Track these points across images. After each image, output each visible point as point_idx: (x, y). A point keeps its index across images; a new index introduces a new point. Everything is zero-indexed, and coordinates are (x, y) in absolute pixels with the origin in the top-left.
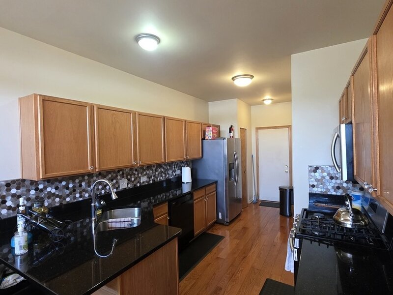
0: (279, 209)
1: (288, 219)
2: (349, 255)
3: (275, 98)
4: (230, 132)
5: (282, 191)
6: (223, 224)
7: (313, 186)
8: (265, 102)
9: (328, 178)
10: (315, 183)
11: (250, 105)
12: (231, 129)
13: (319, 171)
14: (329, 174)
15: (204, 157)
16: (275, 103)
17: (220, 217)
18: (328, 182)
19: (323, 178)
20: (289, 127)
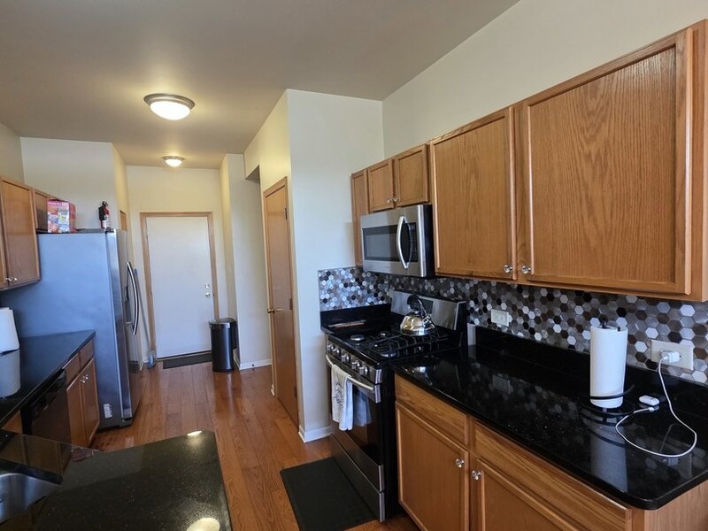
0: (210, 364)
1: (230, 376)
3: (190, 158)
4: (102, 218)
5: (216, 330)
6: (117, 428)
7: (325, 301)
8: (169, 162)
9: (341, 286)
10: (327, 296)
11: (126, 163)
12: (103, 212)
13: (331, 277)
14: (342, 280)
15: (45, 279)
16: (188, 166)
17: (108, 414)
18: (343, 290)
19: (336, 287)
20: (207, 214)
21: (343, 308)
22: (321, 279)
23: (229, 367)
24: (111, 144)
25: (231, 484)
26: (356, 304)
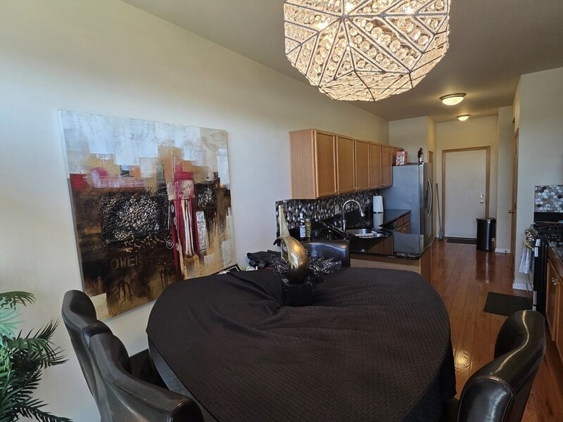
3: (473, 114)
4: (419, 157)
7: (539, 206)
8: (460, 119)
9: (556, 197)
10: (542, 203)
11: (436, 122)
12: (420, 153)
13: (546, 191)
14: (557, 193)
16: (471, 118)
18: (556, 200)
19: (551, 197)
20: (487, 148)
21: (556, 211)
22: (536, 192)
23: (488, 249)
24: (426, 117)
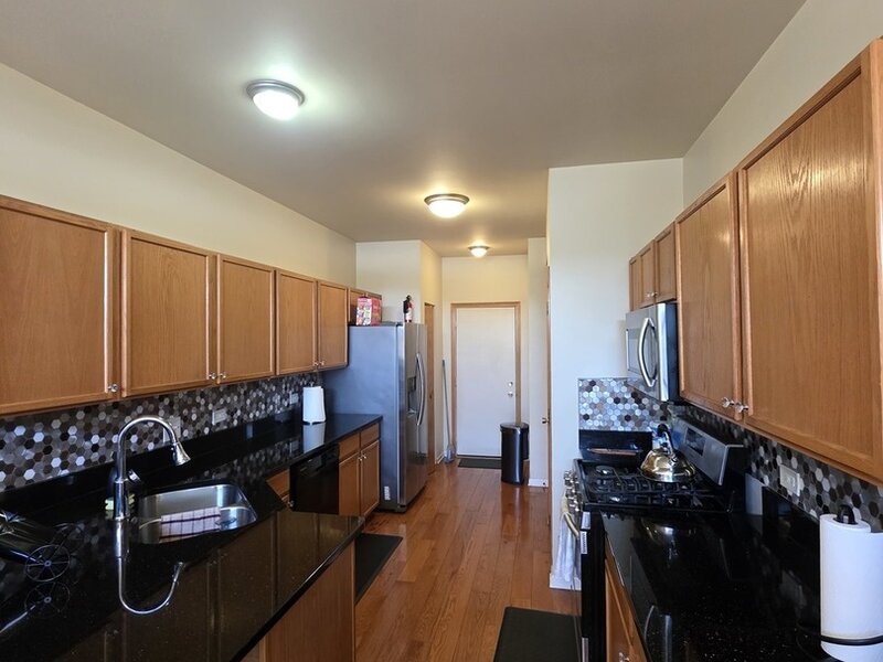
0: (500, 471)
1: (518, 490)
2: (668, 531)
3: (493, 246)
4: (405, 311)
6: (392, 511)
7: (586, 417)
8: (473, 251)
9: (611, 401)
10: (590, 412)
11: (440, 256)
12: (407, 305)
13: (596, 388)
14: (612, 394)
15: (352, 365)
16: (491, 254)
17: (387, 497)
18: (611, 408)
19: (603, 400)
20: (515, 304)
21: (612, 429)
22: (581, 389)
23: (518, 480)
24: (419, 241)
25: (454, 600)
26: (629, 427)
